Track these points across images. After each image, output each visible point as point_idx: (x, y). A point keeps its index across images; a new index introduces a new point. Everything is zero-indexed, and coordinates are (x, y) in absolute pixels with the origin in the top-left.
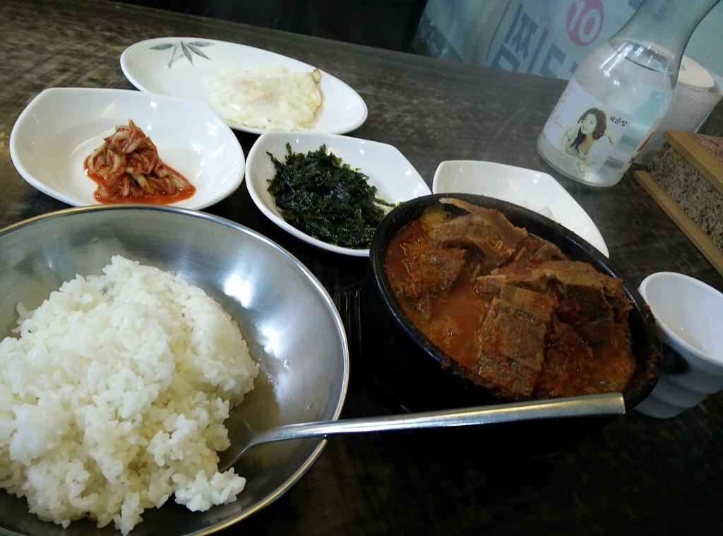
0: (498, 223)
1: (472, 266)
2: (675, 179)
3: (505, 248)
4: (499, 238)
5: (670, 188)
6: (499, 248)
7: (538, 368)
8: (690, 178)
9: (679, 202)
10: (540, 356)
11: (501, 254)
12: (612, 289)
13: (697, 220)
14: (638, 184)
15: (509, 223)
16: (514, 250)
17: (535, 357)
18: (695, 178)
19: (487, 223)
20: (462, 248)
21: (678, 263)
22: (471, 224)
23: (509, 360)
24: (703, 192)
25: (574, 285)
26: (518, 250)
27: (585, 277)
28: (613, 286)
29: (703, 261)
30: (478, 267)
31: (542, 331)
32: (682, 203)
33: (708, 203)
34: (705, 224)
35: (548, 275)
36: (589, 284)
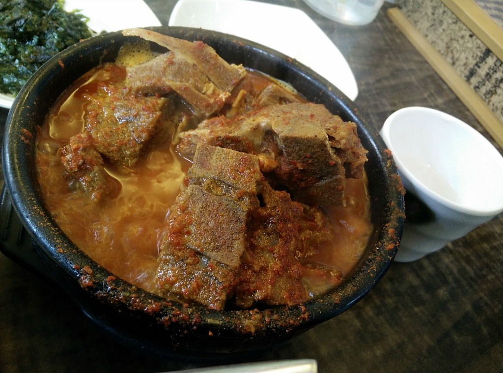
0: (205, 60)
1: (176, 118)
2: (423, 13)
3: (217, 92)
4: (210, 80)
5: (419, 24)
6: (210, 92)
7: (235, 262)
8: (437, 12)
9: (427, 36)
10: (238, 246)
11: (212, 101)
12: (342, 138)
13: (442, 52)
14: (390, 21)
15: (220, 59)
16: (229, 94)
17: (232, 247)
18: (441, 11)
19: (191, 61)
20: (160, 96)
21: (426, 95)
22: (172, 63)
23: (197, 254)
24: (449, 24)
25: (291, 137)
26: (234, 93)
27: (307, 125)
28: (343, 133)
29: (448, 91)
30: (184, 119)
31: (244, 208)
32: (430, 36)
33: (453, 35)
34: (450, 55)
35: (263, 125)
36: (310, 135)
